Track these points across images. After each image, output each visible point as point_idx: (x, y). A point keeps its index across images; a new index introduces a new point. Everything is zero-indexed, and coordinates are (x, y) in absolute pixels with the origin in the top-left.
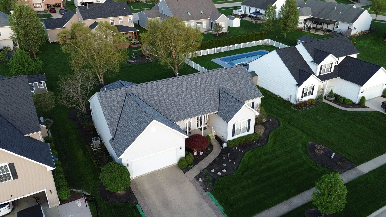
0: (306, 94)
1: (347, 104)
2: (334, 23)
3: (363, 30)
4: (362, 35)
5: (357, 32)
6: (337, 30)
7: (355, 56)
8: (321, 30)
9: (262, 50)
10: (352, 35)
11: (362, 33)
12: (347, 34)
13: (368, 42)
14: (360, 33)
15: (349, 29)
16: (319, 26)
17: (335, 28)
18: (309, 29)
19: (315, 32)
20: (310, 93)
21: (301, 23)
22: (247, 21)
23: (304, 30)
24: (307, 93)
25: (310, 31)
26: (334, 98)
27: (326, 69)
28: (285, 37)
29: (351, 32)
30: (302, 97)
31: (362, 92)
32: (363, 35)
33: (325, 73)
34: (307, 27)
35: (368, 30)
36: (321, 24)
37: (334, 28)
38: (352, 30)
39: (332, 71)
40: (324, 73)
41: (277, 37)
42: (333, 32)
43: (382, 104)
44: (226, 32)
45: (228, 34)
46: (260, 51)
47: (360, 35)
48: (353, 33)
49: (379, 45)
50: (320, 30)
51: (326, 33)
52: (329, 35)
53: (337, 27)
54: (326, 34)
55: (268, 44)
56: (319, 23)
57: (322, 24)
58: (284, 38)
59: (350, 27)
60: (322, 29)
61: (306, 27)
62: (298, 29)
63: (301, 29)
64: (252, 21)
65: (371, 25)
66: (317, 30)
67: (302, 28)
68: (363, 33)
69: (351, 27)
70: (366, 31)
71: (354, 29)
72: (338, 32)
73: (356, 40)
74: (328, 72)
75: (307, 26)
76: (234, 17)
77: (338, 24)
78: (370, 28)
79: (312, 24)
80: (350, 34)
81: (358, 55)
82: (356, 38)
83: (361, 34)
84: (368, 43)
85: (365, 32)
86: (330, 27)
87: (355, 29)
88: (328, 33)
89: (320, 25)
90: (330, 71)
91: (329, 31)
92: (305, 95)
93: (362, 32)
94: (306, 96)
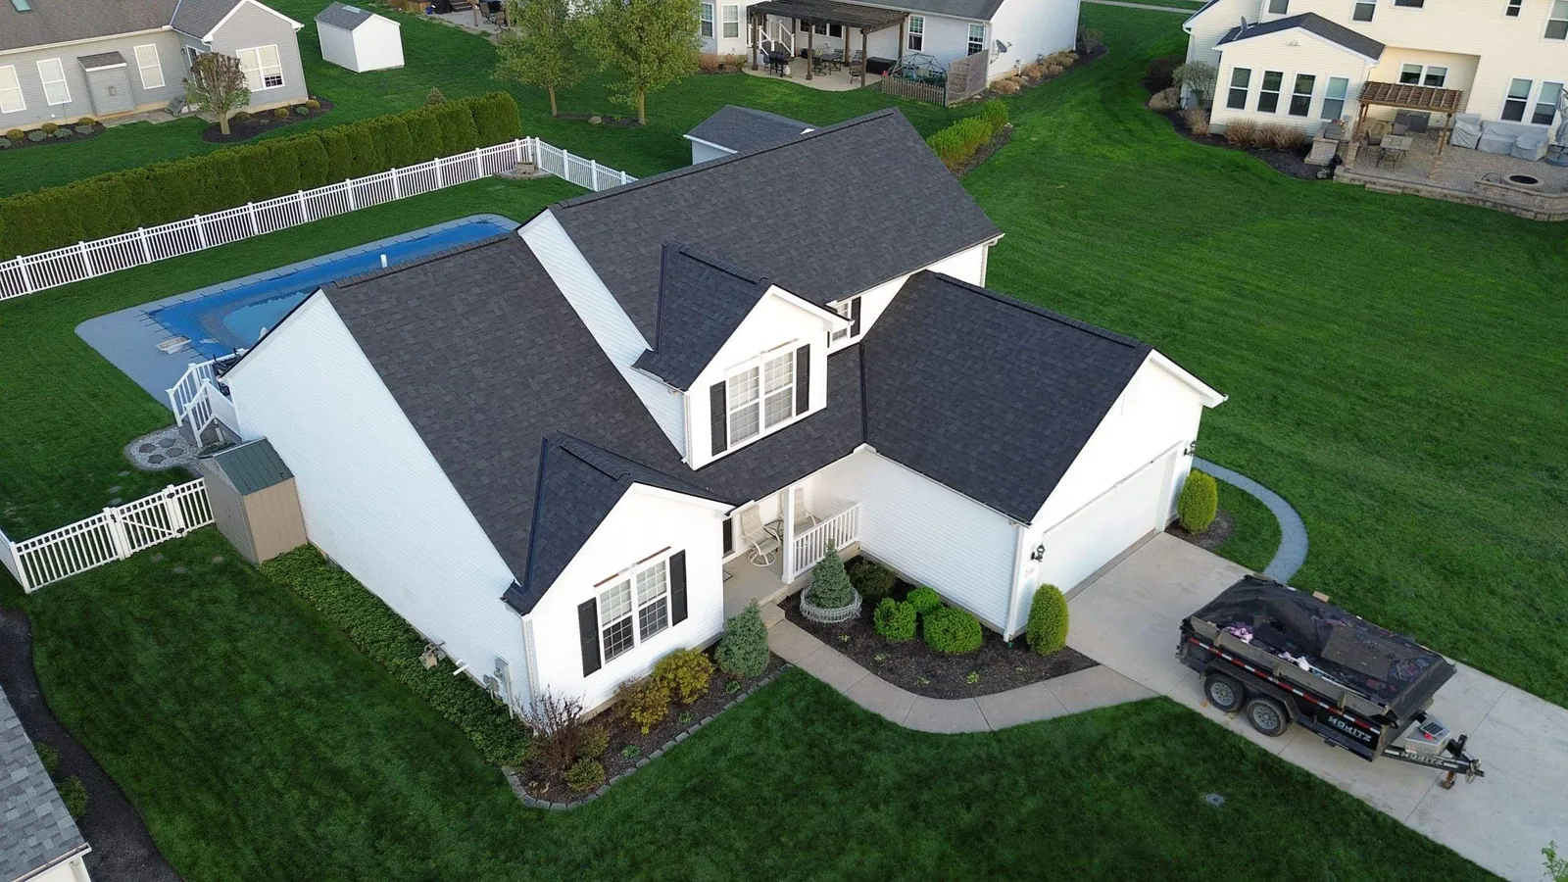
0: (629, 631)
1: (942, 656)
2: (900, 19)
3: (1046, 54)
4: (1045, 77)
5: (1015, 63)
6: (918, 61)
7: (968, 266)
8: (839, 61)
9: (475, 219)
10: (994, 84)
11: (1044, 68)
12: (968, 78)
13: (1073, 117)
14: (1033, 67)
15: (976, 51)
16: (825, 44)
17: (907, 52)
18: (778, 59)
19: (809, 78)
20: (664, 611)
21: (734, 32)
22: (458, 32)
23: (755, 67)
24: (629, 619)
25: (781, 76)
26: (856, 606)
27: (762, 400)
28: (642, 120)
29: (986, 67)
30: (591, 664)
31: (1033, 557)
32: (1049, 77)
33: (764, 432)
34: (769, 51)
35: (1072, 51)
36: (836, 32)
37: (904, 50)
38: (990, 57)
39: (818, 400)
40: (757, 430)
41: (597, 120)
42: (900, 73)
43: (1184, 640)
44: (293, 109)
45: (305, 117)
46: (463, 222)
47: (1032, 80)
48: (998, 69)
49: (1129, 131)
50: (835, 63)
51: (863, 82)
52: (880, 90)
53: (917, 43)
54: (864, 88)
55: (532, 167)
56: (828, 25)
57: (843, 28)
58: (637, 121)
59: (976, 40)
60: (847, 57)
61: (762, 52)
62: (721, 66)
63: (738, 64)
64: (484, 33)
65: (1082, 21)
66: (818, 63)
67: (742, 57)
68: (1048, 68)
69: (981, 40)
70: (1062, 54)
71: (997, 48)
72: (924, 71)
73: (1014, 112)
74: (790, 415)
75: (767, 45)
76: (357, 10)
77: (918, 26)
78: (1079, 40)
79: (794, 32)
80: (985, 80)
81: (992, 252)
82: (1016, 96)
83: (1039, 74)
84: (1075, 126)
85: (1055, 60)
86: (881, 45)
87: (1002, 48)
88: (871, 79)
89: (831, 35)
90: (803, 404)
91: (877, 66)
92: (621, 638)
93: (1039, 62)
94: (629, 643)
